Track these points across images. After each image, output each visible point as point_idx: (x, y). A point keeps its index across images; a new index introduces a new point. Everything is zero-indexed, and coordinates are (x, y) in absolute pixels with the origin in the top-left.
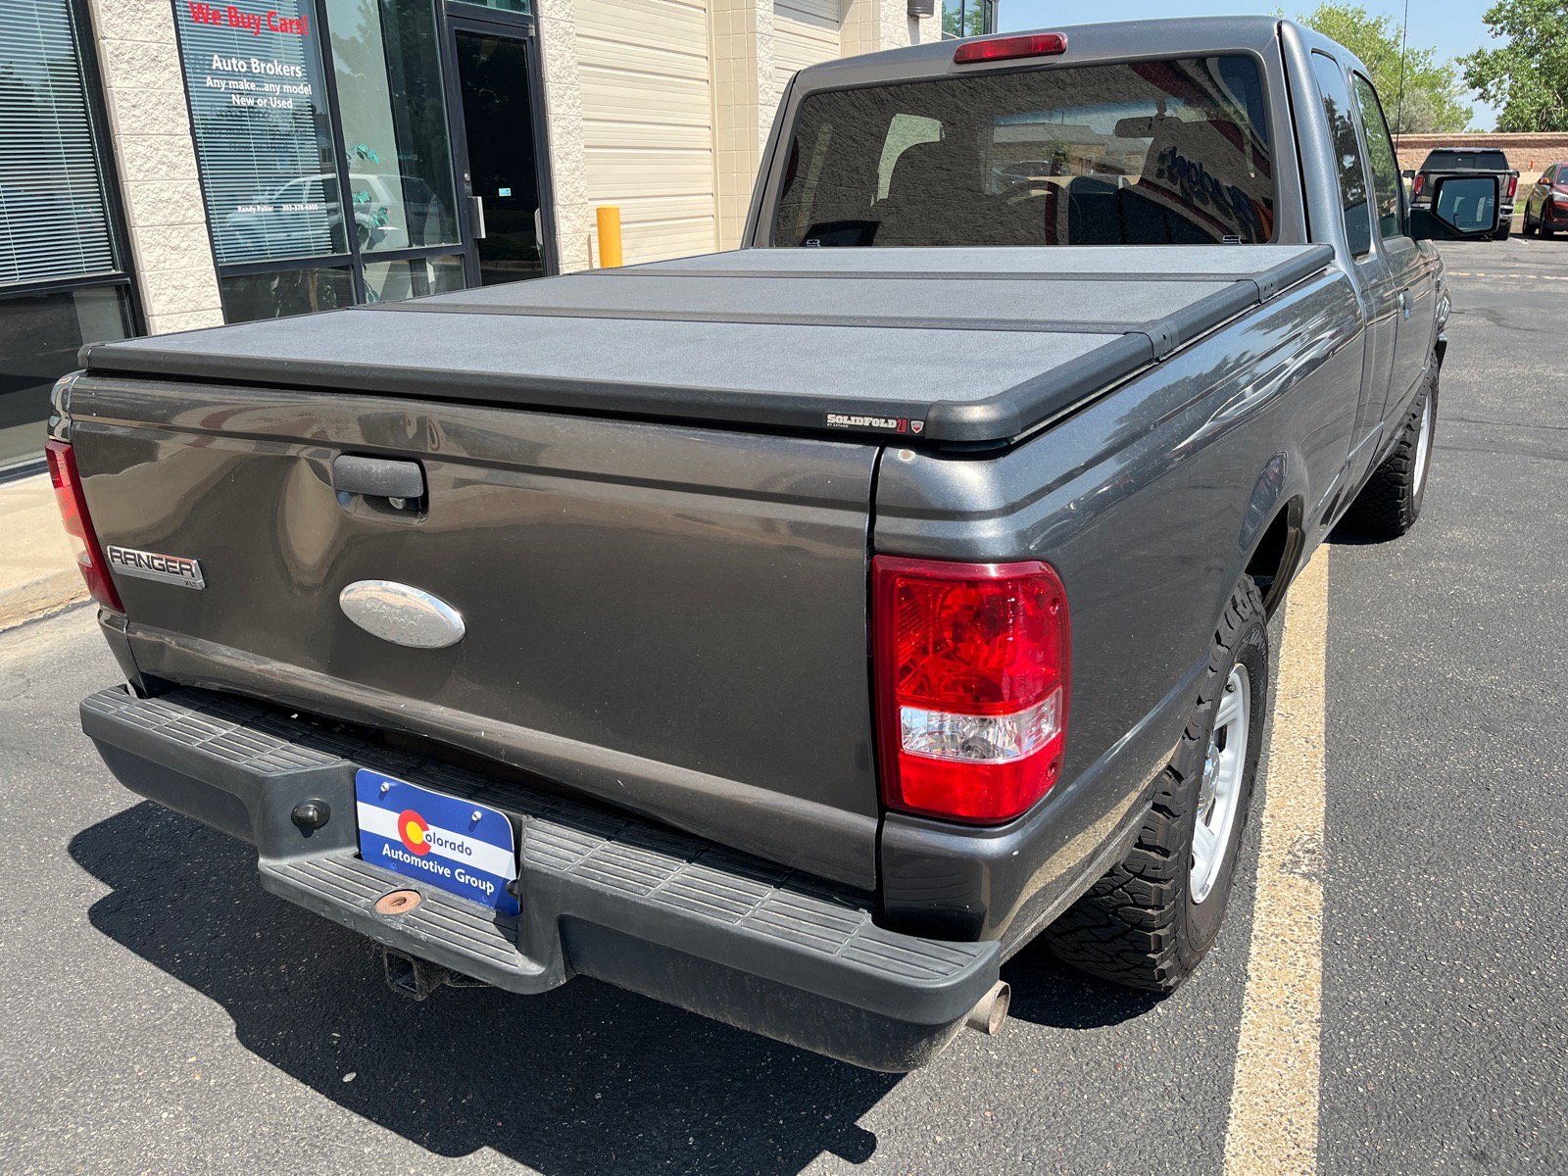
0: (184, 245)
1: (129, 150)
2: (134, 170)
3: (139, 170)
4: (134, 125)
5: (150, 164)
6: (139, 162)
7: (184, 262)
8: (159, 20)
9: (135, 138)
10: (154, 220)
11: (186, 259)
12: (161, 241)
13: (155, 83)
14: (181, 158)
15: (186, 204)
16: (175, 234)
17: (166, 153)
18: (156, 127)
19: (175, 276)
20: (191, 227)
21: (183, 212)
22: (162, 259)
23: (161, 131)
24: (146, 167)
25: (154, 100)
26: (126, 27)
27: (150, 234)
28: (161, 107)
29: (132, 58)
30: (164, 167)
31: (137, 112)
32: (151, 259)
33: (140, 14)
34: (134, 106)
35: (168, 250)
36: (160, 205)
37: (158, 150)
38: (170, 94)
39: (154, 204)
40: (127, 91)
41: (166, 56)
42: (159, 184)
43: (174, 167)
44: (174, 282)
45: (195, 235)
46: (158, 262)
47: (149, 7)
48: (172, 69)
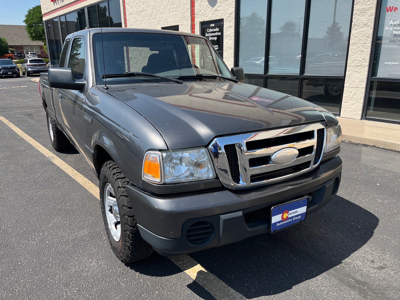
0: (359, 71)
1: (351, 48)
2: (351, 52)
4: (354, 42)
5: (356, 51)
6: (353, 50)
7: (357, 75)
8: (370, 14)
9: (353, 45)
10: (353, 64)
11: (359, 75)
12: (353, 70)
13: (363, 31)
14: (366, 49)
15: (363, 61)
16: (358, 68)
17: (361, 48)
18: (361, 42)
19: (353, 78)
20: (363, 67)
21: (361, 63)
22: (351, 74)
23: (361, 43)
24: (354, 52)
25: (362, 35)
26: (360, 18)
27: (350, 68)
28: (364, 37)
29: (359, 25)
30: (360, 52)
31: (356, 38)
33: (365, 14)
34: (355, 37)
35: (354, 72)
37: (359, 47)
38: (367, 33)
39: (354, 61)
40: (355, 33)
41: (369, 23)
42: (356, 56)
43: (363, 52)
44: (352, 80)
45: (364, 69)
46: (350, 74)
47: (368, 12)
48: (371, 26)
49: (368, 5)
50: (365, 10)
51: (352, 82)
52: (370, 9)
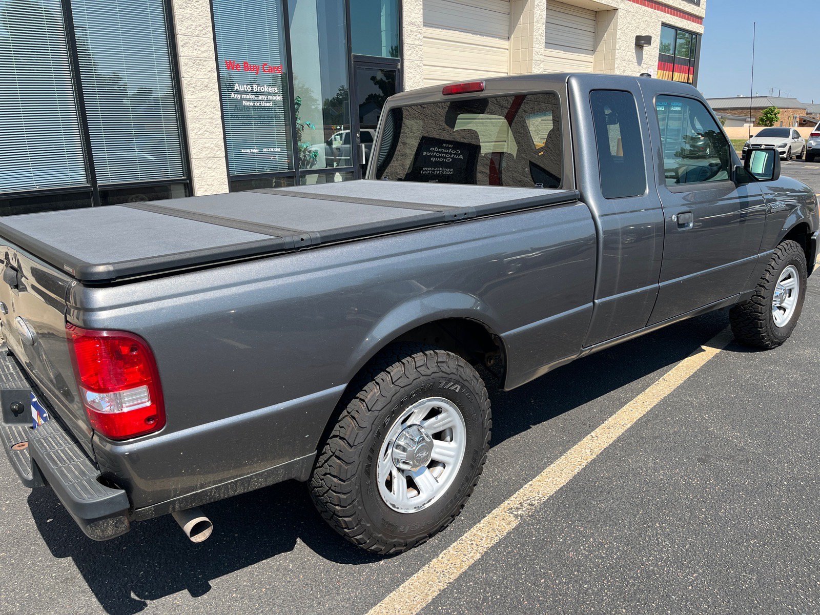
0: (214, 167)
1: (192, 126)
2: (193, 134)
3: (196, 134)
4: (195, 115)
5: (201, 132)
6: (196, 131)
7: (213, 174)
8: (209, 69)
9: (195, 120)
10: (201, 156)
11: (215, 173)
12: (204, 165)
13: (206, 96)
14: (216, 129)
15: (217, 149)
16: (210, 162)
17: (208, 127)
18: (205, 116)
19: (208, 180)
20: (218, 159)
21: (215, 152)
22: (203, 172)
23: (207, 117)
24: (199, 133)
25: (205, 104)
26: (194, 72)
27: (199, 162)
28: (208, 107)
29: (196, 86)
30: (208, 133)
31: (197, 109)
32: (198, 172)
33: (201, 67)
34: (195, 107)
35: (207, 169)
36: (204, 149)
37: (205, 125)
38: (213, 101)
39: (201, 149)
40: (193, 100)
41: (211, 85)
42: (204, 140)
43: (212, 133)
44: (208, 183)
45: (219, 162)
46: (201, 174)
47: (205, 63)
48: (214, 90)
49: (204, 52)
50: (200, 60)
51: (208, 187)
52: (207, 59)
